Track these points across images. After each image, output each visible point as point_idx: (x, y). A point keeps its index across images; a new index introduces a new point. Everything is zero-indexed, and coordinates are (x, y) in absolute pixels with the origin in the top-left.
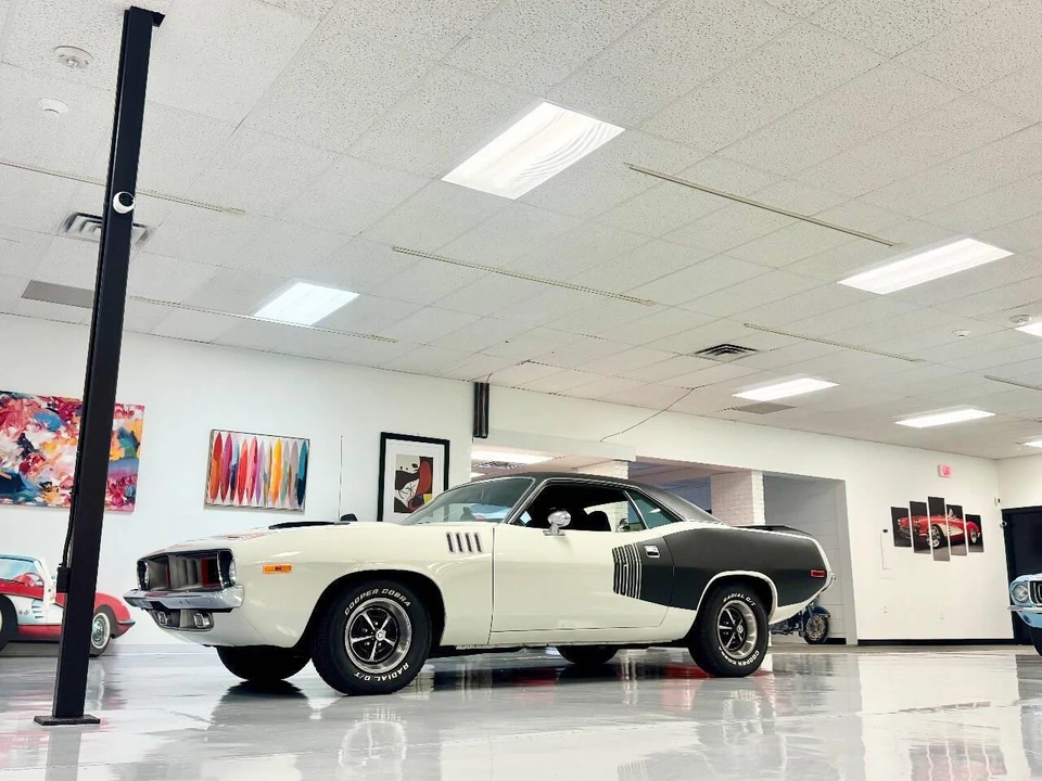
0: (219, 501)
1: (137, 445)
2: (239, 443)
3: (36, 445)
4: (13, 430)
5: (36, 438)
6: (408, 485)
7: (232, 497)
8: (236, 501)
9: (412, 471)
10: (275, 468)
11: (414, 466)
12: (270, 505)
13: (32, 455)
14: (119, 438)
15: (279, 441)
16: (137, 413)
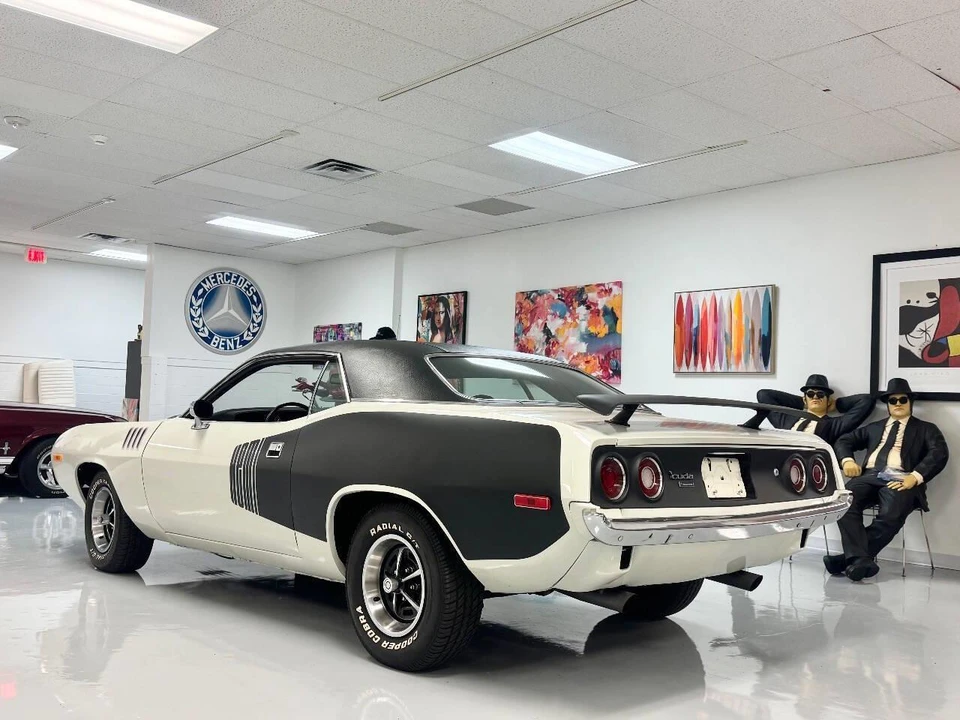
0: (684, 368)
1: (616, 319)
2: (700, 302)
3: (553, 332)
4: (540, 321)
5: (554, 325)
6: (921, 325)
7: (696, 364)
8: (700, 368)
9: (927, 303)
10: (737, 327)
11: (931, 295)
12: (733, 368)
13: (551, 341)
14: (604, 316)
15: (739, 293)
16: (615, 289)
